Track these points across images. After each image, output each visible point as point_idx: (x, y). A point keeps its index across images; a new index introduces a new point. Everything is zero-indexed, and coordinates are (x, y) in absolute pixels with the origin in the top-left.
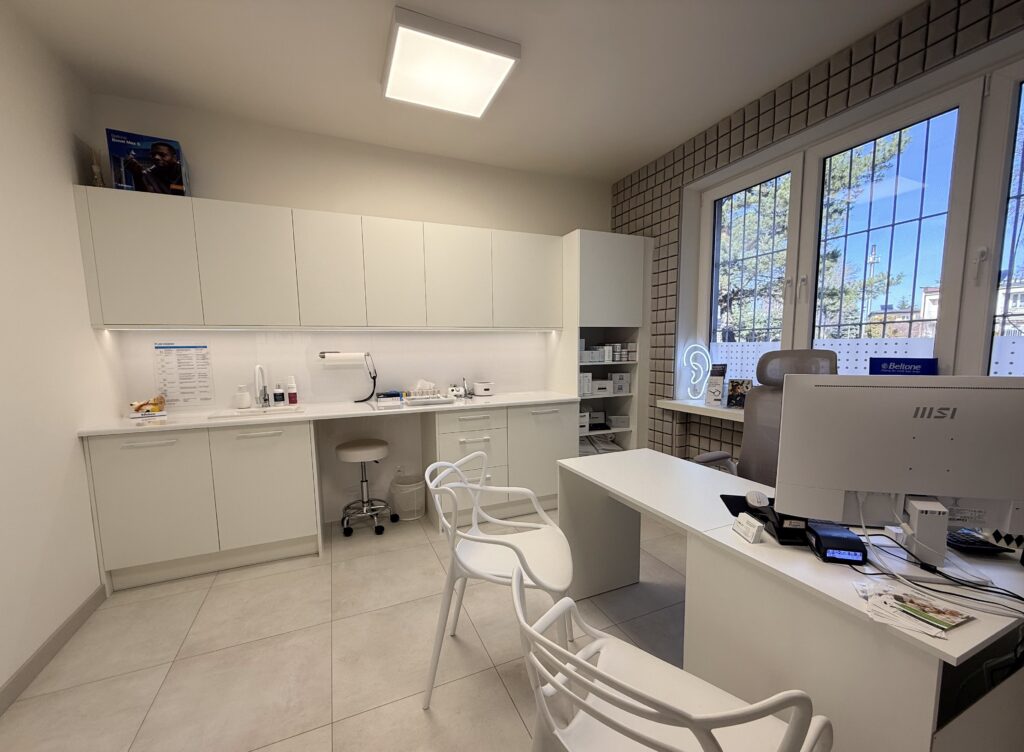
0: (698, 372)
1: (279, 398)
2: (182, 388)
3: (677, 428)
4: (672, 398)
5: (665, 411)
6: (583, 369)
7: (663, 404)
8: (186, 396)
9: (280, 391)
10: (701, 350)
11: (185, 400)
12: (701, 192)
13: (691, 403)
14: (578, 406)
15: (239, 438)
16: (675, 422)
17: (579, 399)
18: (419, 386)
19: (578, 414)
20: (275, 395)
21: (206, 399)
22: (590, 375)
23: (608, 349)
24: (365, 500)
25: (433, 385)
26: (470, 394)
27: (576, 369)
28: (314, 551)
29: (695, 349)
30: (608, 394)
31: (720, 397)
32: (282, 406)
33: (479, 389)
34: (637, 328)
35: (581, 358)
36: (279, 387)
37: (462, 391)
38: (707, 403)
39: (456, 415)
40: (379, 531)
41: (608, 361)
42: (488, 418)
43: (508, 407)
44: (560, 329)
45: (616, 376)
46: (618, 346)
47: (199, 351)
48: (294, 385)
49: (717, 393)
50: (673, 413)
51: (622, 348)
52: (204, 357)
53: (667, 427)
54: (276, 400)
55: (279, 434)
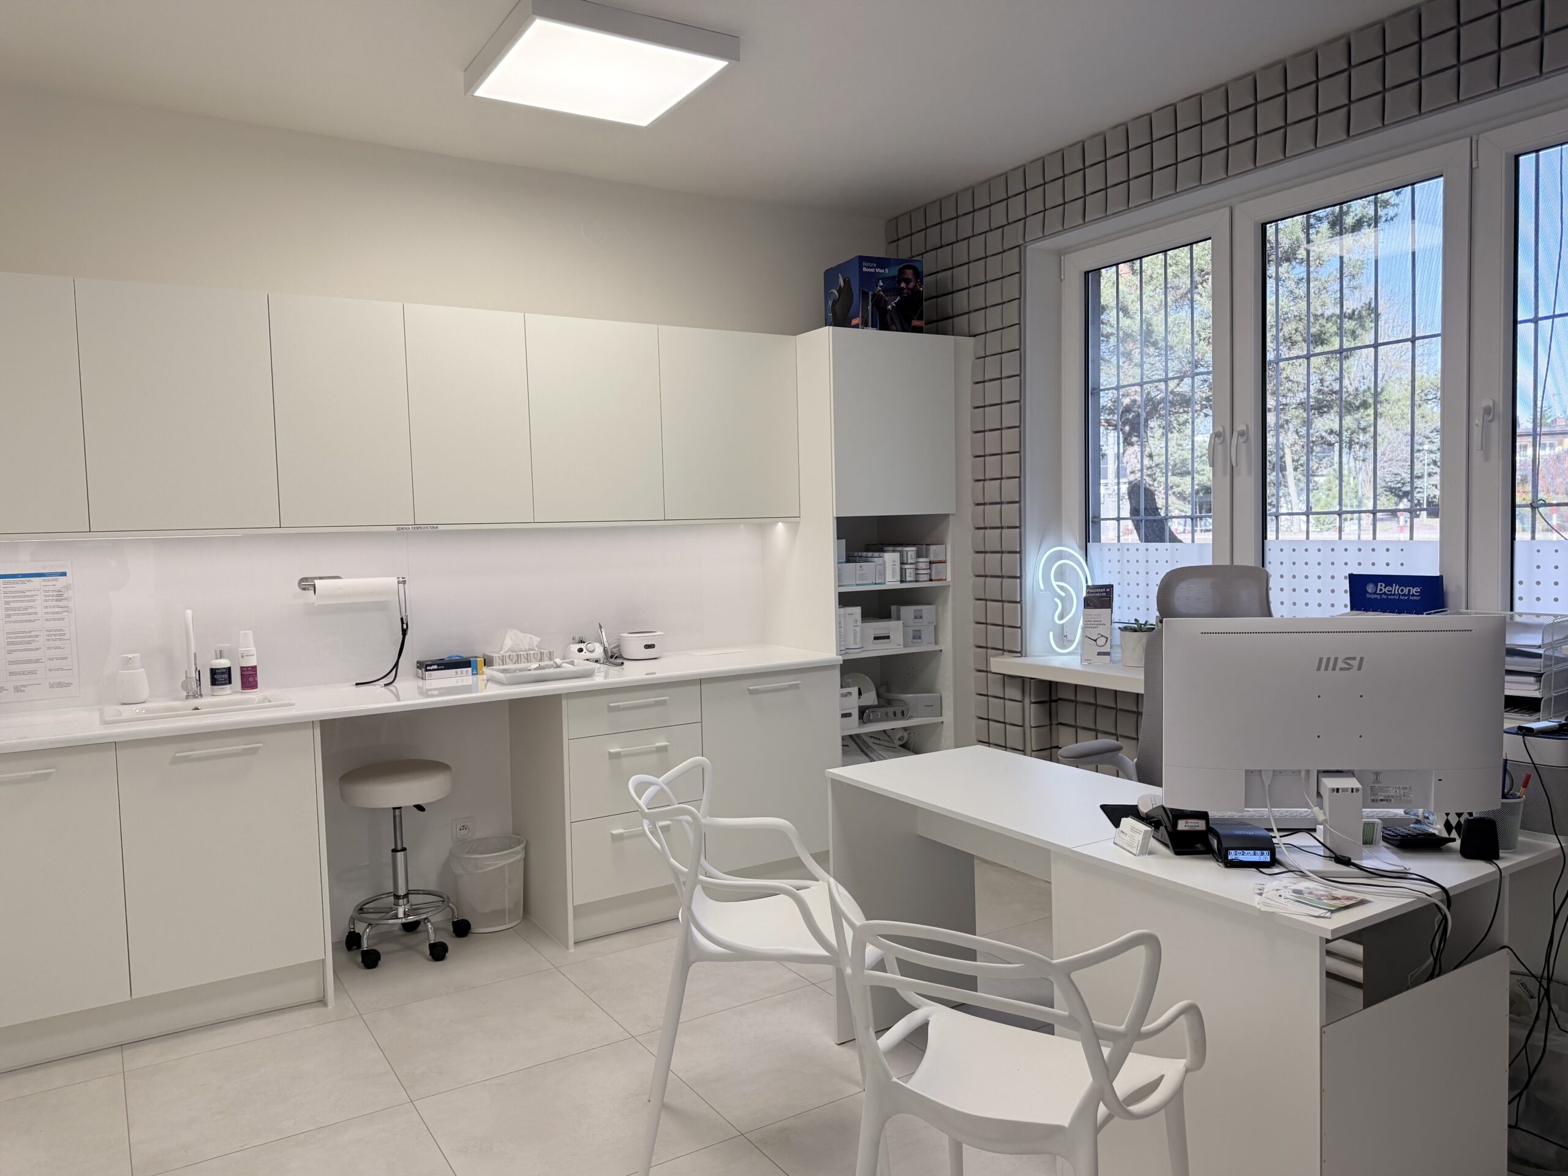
1: (220, 677)
2: (12, 663)
3: (1032, 713)
4: (1021, 653)
5: (1007, 679)
6: (845, 599)
7: (1001, 664)
8: (21, 680)
9: (223, 663)
10: (1071, 557)
11: (18, 689)
12: (1060, 254)
13: (1057, 662)
14: (837, 673)
16: (1027, 701)
17: (840, 659)
18: (508, 643)
19: (840, 691)
20: (213, 672)
21: (60, 685)
22: (857, 611)
23: (891, 558)
24: (402, 892)
25: (536, 640)
26: (614, 657)
27: (832, 600)
29: (1060, 555)
30: (895, 647)
31: (1106, 649)
32: (231, 693)
33: (633, 646)
34: (947, 516)
35: (840, 579)
36: (221, 655)
37: (599, 652)
38: (1085, 659)
39: (603, 700)
40: (438, 952)
41: (892, 582)
42: (663, 703)
43: (700, 681)
44: (793, 520)
45: (907, 611)
46: (911, 551)
47: (49, 582)
48: (253, 649)
49: (1101, 641)
50: (1023, 682)
51: (919, 555)
52: (60, 596)
53: (1013, 712)
54: (214, 682)
55: (254, 751)
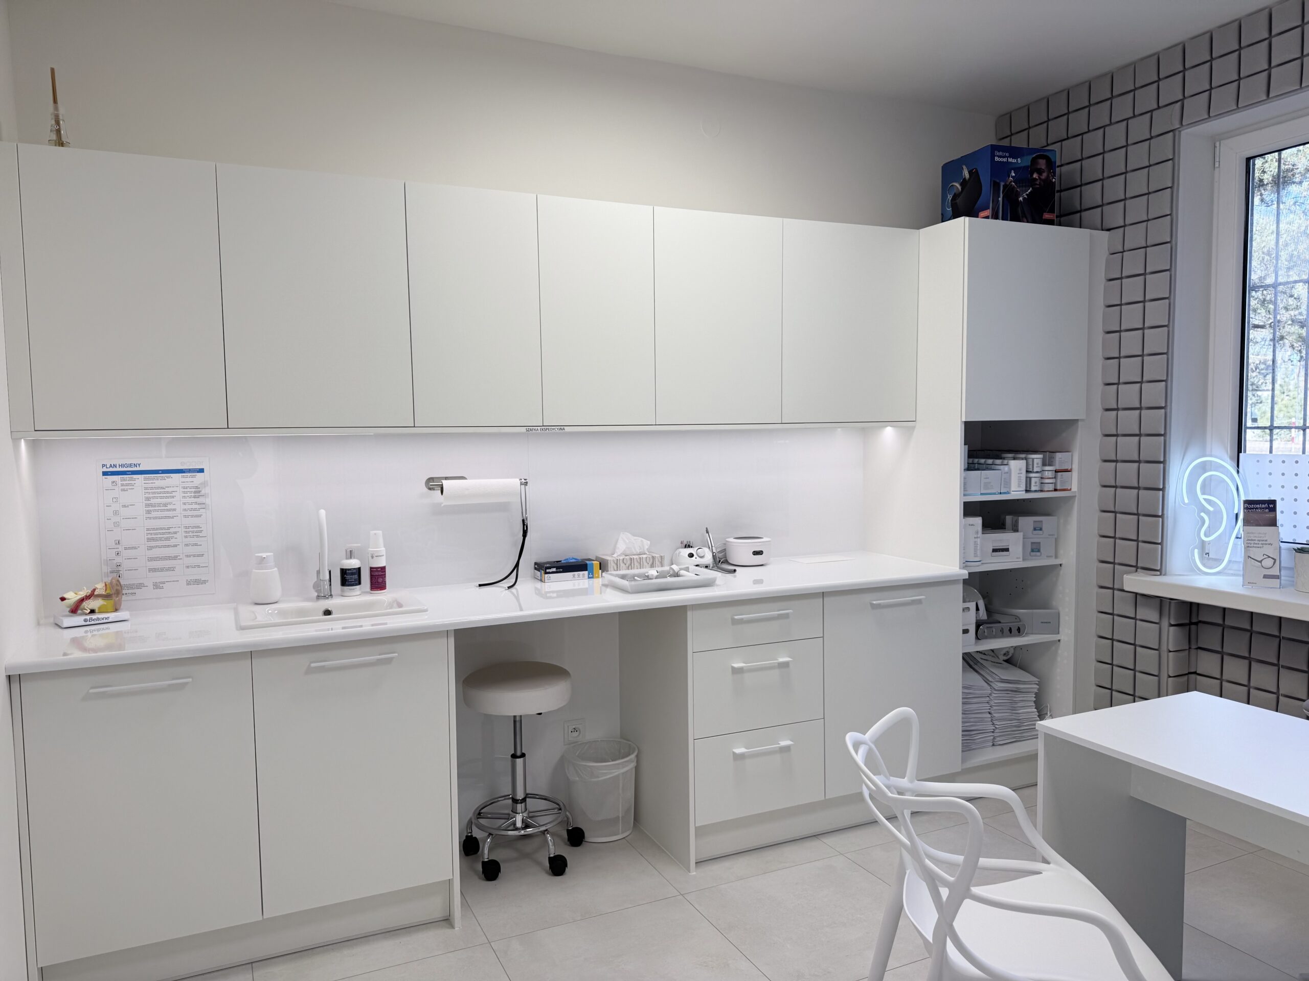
0: (1216, 516)
1: (349, 578)
2: (151, 559)
3: (1171, 637)
4: (1160, 571)
5: (1139, 598)
6: (970, 509)
7: (1136, 582)
8: (159, 577)
9: (353, 563)
10: (1219, 467)
11: (157, 586)
12: (1214, 141)
14: (960, 587)
15: (310, 671)
16: (1165, 623)
17: (965, 573)
18: (621, 547)
19: (962, 605)
20: (344, 572)
21: (198, 582)
22: (978, 521)
23: (1016, 466)
24: (520, 795)
25: (647, 543)
26: (722, 562)
27: (958, 510)
28: (438, 914)
30: (1013, 560)
31: (1275, 571)
32: (360, 595)
33: (741, 552)
34: (1075, 422)
35: (965, 487)
36: (351, 555)
37: (708, 559)
38: (1248, 583)
39: (727, 612)
40: (558, 866)
41: (1016, 492)
42: (786, 616)
43: (823, 594)
45: (1026, 522)
46: (1037, 458)
47: (187, 478)
48: (382, 550)
49: (1268, 563)
50: (1161, 603)
51: (1044, 464)
52: (197, 493)
53: (1147, 634)
54: (344, 582)
55: (389, 661)
